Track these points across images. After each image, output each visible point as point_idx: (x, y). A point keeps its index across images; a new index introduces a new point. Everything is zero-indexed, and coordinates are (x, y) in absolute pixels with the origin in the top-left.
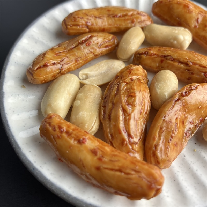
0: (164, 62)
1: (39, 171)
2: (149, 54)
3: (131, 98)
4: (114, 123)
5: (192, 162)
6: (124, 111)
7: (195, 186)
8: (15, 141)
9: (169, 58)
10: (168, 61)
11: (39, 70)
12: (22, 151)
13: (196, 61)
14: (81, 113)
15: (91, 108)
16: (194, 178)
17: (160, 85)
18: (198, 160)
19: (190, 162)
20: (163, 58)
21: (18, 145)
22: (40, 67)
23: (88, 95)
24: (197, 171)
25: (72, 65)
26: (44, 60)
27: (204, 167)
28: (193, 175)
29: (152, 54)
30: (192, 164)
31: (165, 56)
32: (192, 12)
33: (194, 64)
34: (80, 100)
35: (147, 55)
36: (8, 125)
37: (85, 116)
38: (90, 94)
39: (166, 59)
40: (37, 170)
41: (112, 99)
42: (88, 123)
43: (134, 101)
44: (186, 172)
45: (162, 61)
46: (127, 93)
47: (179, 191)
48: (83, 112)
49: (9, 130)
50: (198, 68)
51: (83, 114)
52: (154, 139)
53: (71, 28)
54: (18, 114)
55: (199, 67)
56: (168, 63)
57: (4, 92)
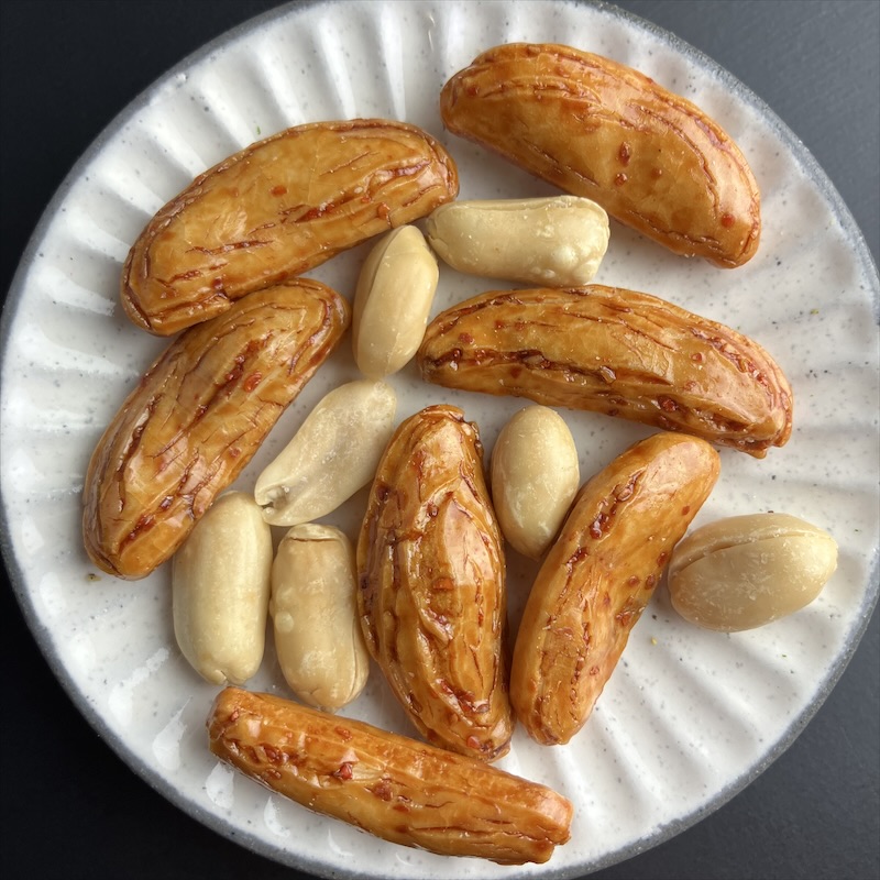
0: (522, 375)
1: (250, 836)
2: (465, 357)
3: (443, 595)
4: (412, 674)
5: (647, 680)
6: (432, 637)
7: (659, 757)
8: (150, 772)
9: (535, 360)
10: (533, 372)
11: (127, 549)
12: (180, 794)
13: (626, 362)
14: (307, 659)
15: (332, 626)
16: (657, 732)
17: (521, 496)
18: (664, 671)
19: (641, 683)
20: (516, 364)
21: (164, 782)
22: (128, 539)
23: (311, 590)
24: (662, 707)
25: (223, 476)
26: (129, 508)
27: (682, 690)
28: (652, 723)
29: (476, 354)
30: (647, 686)
31: (523, 355)
32: (597, 125)
33: (622, 373)
34: (289, 610)
35: (458, 361)
36: (108, 731)
37: (322, 666)
38: (314, 582)
39: (528, 365)
40: (242, 833)
41: (387, 601)
42: (337, 685)
43: (454, 602)
44: (633, 717)
45: (515, 373)
46: (427, 582)
47: (620, 780)
48: (313, 652)
49: (120, 744)
50: (636, 388)
51: (316, 663)
52: (531, 688)
53: (165, 322)
54: (122, 685)
55: (640, 383)
56: (536, 378)
57: (46, 629)
